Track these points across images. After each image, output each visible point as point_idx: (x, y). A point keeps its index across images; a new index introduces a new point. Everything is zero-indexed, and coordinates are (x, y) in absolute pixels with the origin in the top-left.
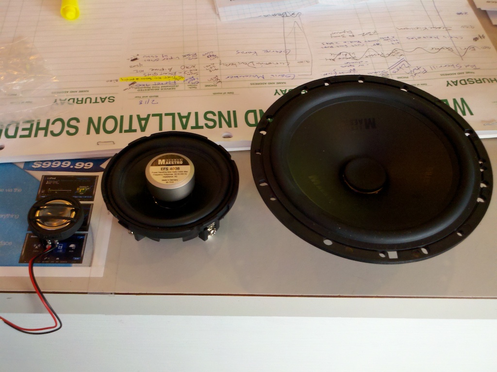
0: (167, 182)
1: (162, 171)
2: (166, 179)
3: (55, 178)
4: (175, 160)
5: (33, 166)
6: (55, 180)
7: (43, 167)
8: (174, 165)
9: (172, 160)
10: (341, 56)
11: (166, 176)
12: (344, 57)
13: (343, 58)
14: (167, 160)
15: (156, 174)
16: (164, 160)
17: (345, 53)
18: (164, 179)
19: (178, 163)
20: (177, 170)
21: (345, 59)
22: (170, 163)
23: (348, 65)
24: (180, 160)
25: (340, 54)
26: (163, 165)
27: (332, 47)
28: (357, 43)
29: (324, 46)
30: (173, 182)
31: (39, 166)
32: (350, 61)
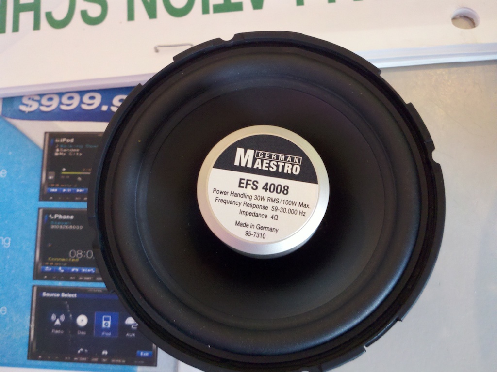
0: (248, 233)
1: (241, 191)
3: (72, 140)
5: (23, 108)
6: (73, 145)
7: (44, 109)
8: (276, 174)
11: (250, 210)
15: (222, 197)
18: (243, 219)
20: (281, 196)
26: (245, 169)
30: (264, 236)
31: (34, 106)
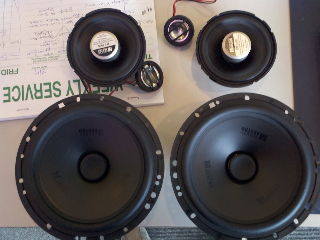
0: (103, 35)
1: (108, 42)
2: (104, 37)
4: (102, 53)
8: (102, 49)
9: (104, 52)
10: (42, 35)
11: (105, 39)
12: (44, 35)
13: (43, 37)
14: (107, 51)
15: (111, 40)
16: (109, 51)
17: (45, 32)
18: (105, 37)
19: (100, 51)
20: (99, 45)
21: (44, 38)
22: (105, 49)
23: (46, 43)
24: (99, 53)
25: (42, 32)
26: (109, 47)
27: (37, 26)
28: (55, 21)
29: (31, 25)
32: (48, 39)
